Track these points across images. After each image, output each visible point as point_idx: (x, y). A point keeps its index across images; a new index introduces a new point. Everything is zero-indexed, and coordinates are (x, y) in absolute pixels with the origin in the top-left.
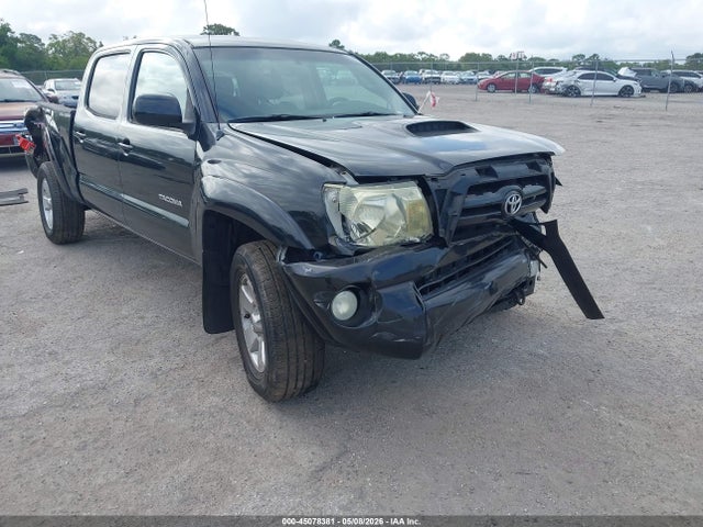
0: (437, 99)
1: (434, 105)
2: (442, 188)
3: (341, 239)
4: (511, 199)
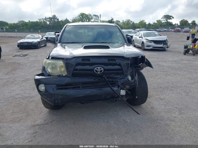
2: (68, 62)
3: (46, 72)
4: (97, 69)
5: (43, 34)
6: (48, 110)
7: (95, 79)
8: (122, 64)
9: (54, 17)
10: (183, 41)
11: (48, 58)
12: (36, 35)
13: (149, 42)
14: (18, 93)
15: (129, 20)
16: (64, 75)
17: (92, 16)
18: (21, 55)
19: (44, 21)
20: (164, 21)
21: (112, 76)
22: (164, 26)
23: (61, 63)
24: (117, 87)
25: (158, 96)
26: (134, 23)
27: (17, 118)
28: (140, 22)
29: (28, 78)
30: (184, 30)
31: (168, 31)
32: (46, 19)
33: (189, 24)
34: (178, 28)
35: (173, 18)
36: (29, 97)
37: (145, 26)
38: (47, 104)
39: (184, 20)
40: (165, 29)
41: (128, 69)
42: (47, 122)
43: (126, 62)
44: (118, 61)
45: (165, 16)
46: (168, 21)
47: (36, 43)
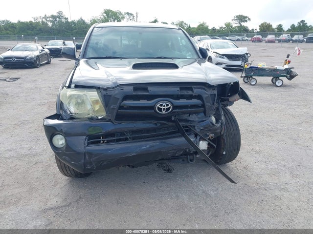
0: (301, 51)
1: (299, 54)
2: (108, 94)
3: (66, 112)
4: (161, 105)
5: (44, 43)
6: (67, 178)
7: (156, 124)
8: (204, 96)
9: (60, 15)
10: (268, 56)
11: (69, 87)
12: (32, 45)
13: (220, 57)
14: (9, 148)
15: (182, 22)
16: (100, 118)
17: (123, 14)
18: (8, 80)
19: (42, 21)
20: (235, 24)
21: (185, 116)
22: (236, 31)
23: (94, 95)
24: (193, 136)
25: (251, 148)
26: (190, 26)
27: (12, 195)
28: (199, 26)
29: (23, 119)
30: (267, 39)
31: (243, 40)
32: (46, 17)
33: (273, 30)
34: (258, 36)
35: (249, 19)
36: (29, 154)
37: (208, 32)
38: (68, 169)
39: (266, 23)
40: (238, 37)
41: (213, 104)
42: (68, 201)
43: (210, 92)
44: (197, 91)
45: (237, 16)
46: (241, 25)
47: (31, 58)
